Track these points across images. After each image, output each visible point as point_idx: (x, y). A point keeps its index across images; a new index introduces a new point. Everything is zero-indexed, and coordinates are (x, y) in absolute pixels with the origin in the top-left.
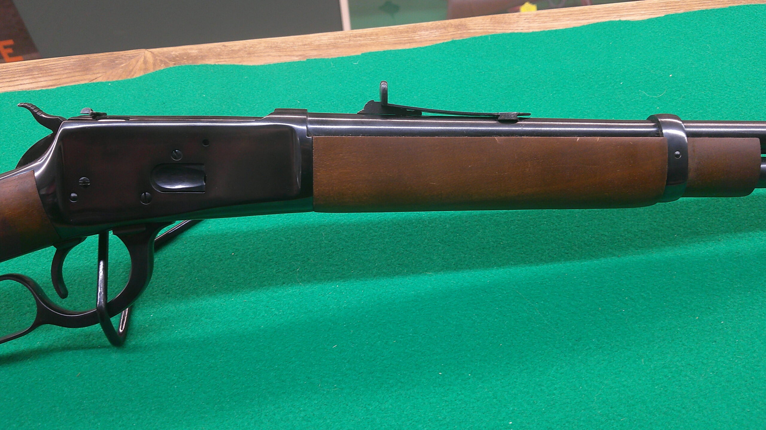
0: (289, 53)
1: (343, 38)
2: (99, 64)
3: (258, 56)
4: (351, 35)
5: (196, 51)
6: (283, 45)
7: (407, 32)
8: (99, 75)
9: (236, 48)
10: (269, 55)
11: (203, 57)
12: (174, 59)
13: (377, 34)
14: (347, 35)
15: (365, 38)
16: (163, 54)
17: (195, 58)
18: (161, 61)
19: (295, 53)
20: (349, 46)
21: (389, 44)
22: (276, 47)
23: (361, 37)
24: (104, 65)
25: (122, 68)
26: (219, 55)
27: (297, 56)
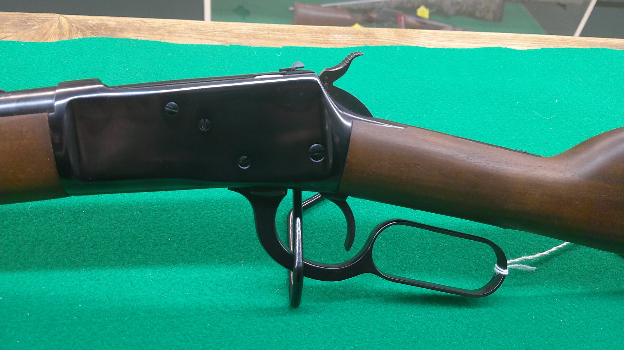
0: (210, 37)
1: (262, 30)
2: (10, 23)
3: (179, 36)
4: (269, 28)
5: (114, 23)
6: (203, 29)
7: (321, 33)
8: (10, 34)
9: (156, 25)
10: (190, 37)
11: (122, 30)
12: (91, 28)
13: (294, 31)
14: (266, 28)
15: (283, 33)
16: (80, 22)
17: (114, 30)
18: (77, 28)
19: (216, 38)
20: (269, 39)
21: (306, 42)
22: (197, 29)
23: (279, 32)
24: (14, 25)
25: (35, 30)
26: (138, 30)
27: (219, 41)
